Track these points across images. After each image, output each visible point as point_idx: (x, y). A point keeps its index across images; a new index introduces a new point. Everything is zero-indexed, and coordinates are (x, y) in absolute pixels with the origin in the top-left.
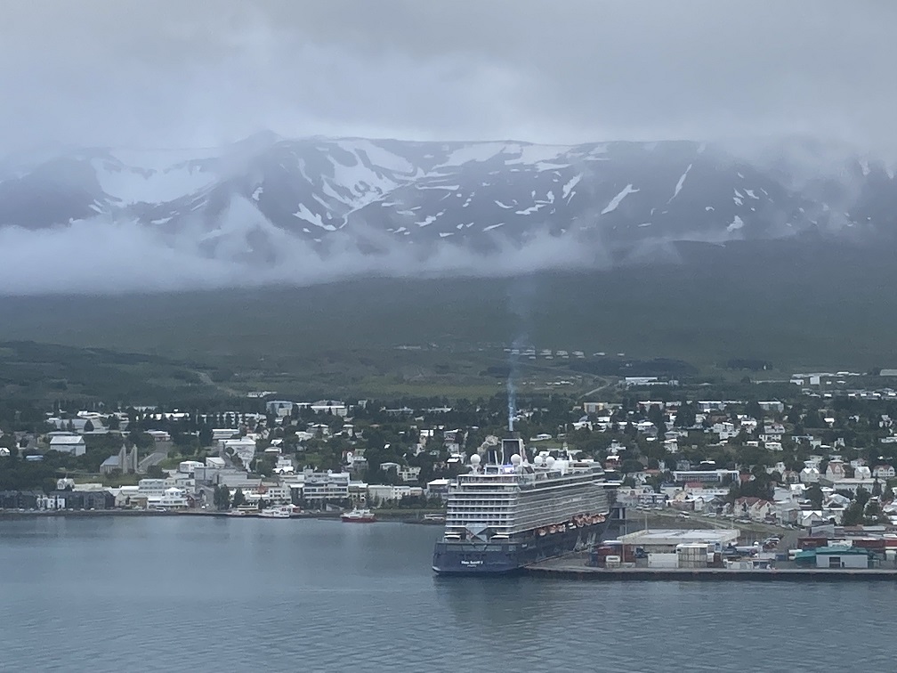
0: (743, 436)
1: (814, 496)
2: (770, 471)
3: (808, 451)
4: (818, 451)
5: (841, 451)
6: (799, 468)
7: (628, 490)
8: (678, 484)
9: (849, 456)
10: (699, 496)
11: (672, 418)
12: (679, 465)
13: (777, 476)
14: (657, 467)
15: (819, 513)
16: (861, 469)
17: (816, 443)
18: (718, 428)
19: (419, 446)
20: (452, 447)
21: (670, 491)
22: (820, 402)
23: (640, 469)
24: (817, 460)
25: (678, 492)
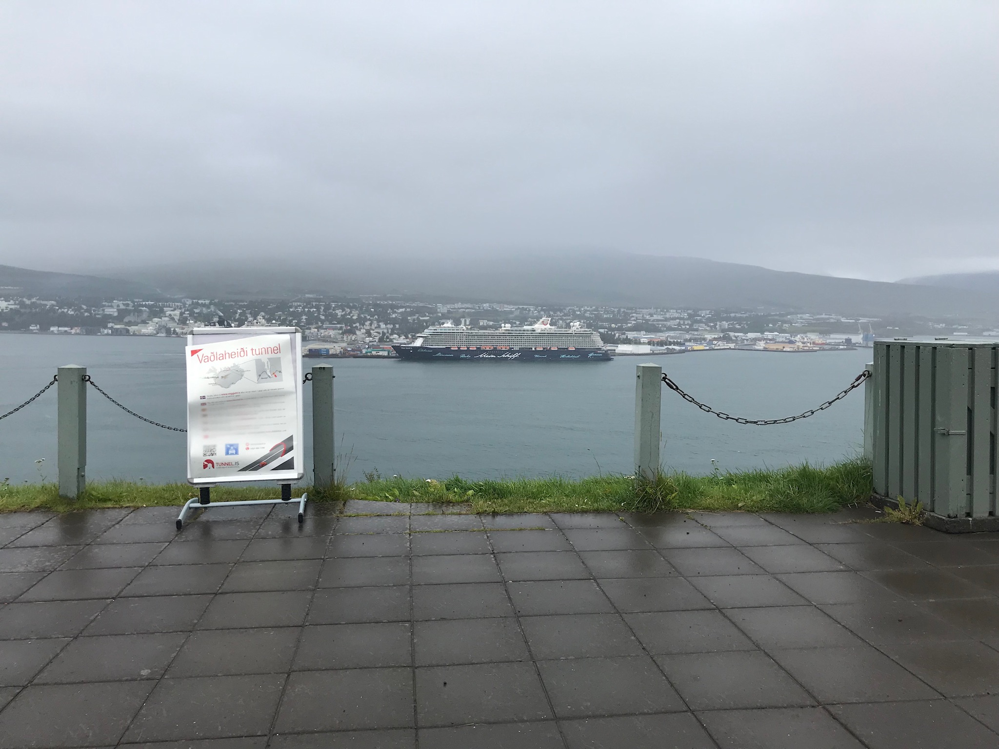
0: (346, 315)
1: (369, 333)
2: (354, 325)
3: (366, 320)
4: (369, 320)
5: (376, 320)
6: (363, 325)
7: (309, 331)
8: (325, 329)
9: (379, 321)
10: (332, 333)
11: (322, 308)
12: (325, 323)
13: (356, 327)
14: (318, 324)
15: (371, 338)
16: (383, 326)
17: (368, 317)
18: (337, 311)
19: (237, 315)
20: (249, 316)
21: (322, 331)
22: (369, 304)
23: (312, 324)
24: (369, 322)
25: (325, 331)
